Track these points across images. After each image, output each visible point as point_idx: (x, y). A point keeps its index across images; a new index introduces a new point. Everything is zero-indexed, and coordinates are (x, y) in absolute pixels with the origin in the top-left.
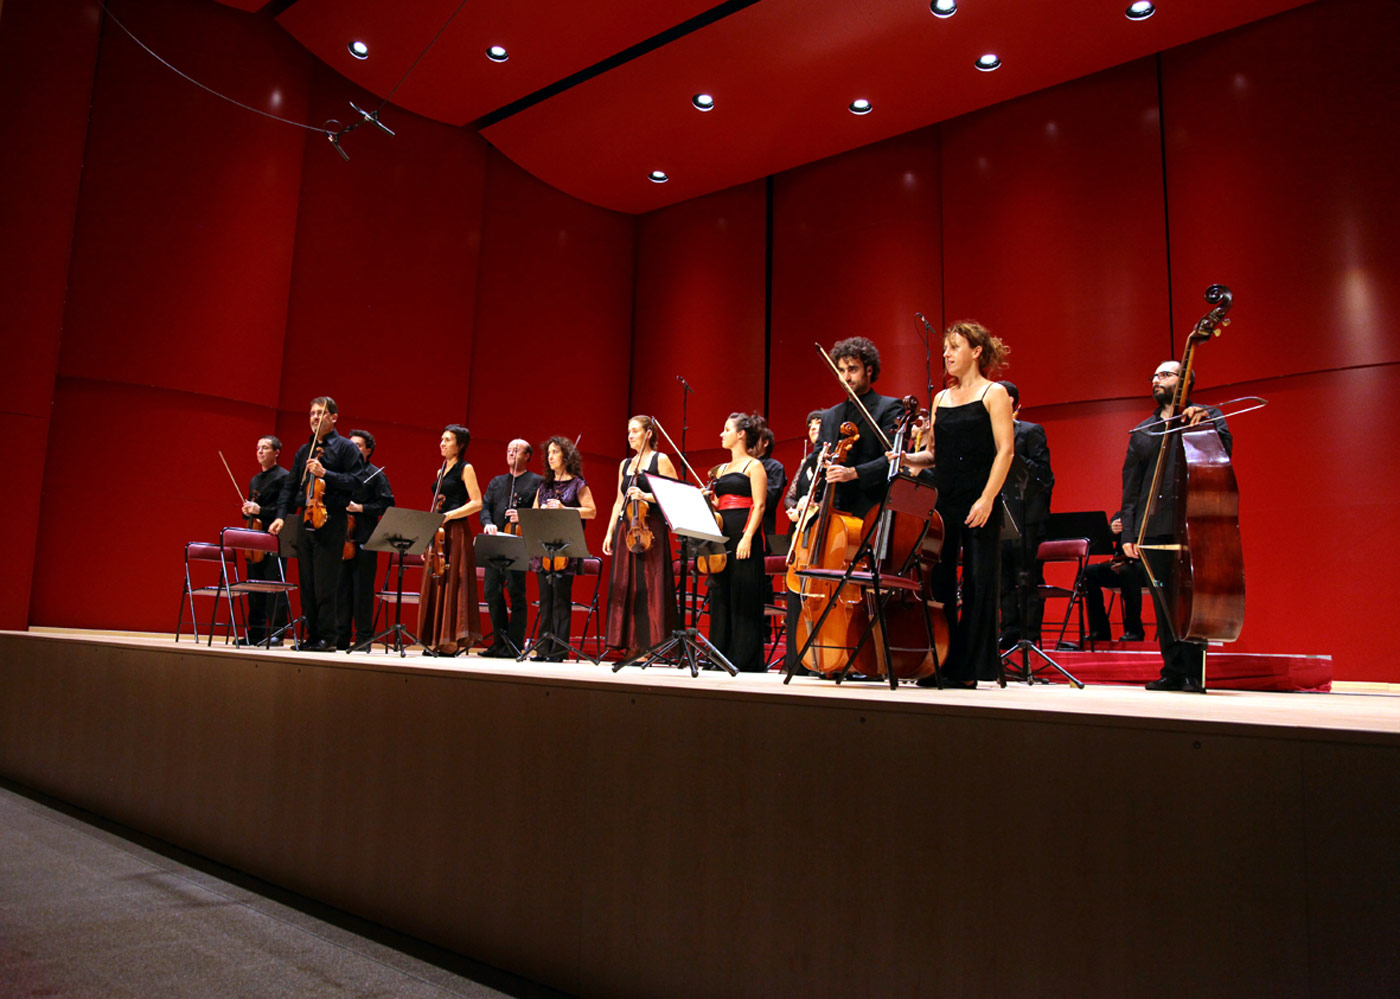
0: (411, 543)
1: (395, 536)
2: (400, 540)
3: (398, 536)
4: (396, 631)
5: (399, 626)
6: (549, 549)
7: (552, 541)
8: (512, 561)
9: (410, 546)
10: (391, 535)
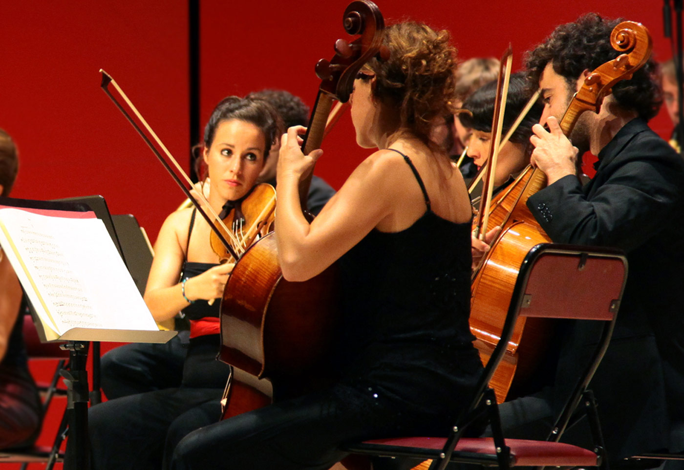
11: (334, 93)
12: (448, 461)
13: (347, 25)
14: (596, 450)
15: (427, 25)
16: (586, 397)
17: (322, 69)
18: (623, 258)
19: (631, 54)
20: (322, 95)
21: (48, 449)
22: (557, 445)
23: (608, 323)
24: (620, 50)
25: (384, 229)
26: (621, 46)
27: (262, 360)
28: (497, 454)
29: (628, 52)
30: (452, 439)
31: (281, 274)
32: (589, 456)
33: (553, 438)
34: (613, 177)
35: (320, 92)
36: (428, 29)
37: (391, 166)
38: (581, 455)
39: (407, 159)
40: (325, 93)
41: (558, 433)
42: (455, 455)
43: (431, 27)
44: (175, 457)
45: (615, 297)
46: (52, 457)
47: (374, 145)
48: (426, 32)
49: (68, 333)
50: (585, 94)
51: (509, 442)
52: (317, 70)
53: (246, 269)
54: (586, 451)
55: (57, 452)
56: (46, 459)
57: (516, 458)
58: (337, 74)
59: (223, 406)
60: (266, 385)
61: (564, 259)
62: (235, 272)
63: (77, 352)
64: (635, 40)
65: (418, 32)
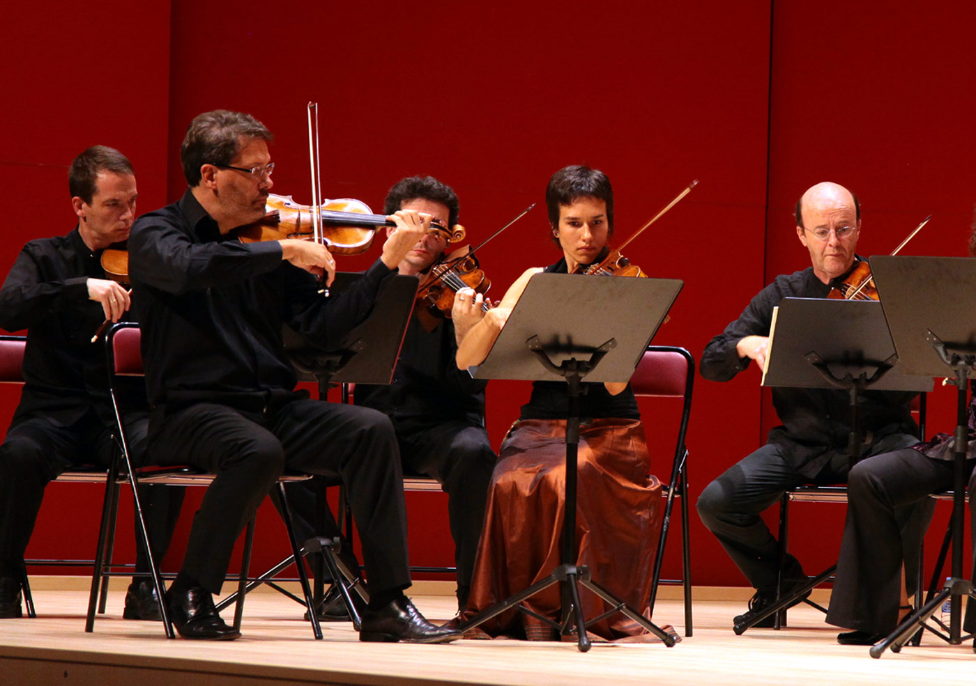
0: (598, 354)
1: (556, 338)
2: (570, 347)
3: (563, 340)
4: (565, 586)
5: (573, 570)
6: (956, 360)
7: (962, 338)
8: (883, 367)
9: (593, 362)
10: (545, 337)
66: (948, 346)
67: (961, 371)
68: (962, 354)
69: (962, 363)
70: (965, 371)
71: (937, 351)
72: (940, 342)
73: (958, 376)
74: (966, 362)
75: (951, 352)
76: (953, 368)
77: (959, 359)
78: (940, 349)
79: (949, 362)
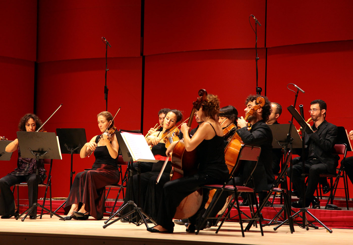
7: (37, 150)
11: (196, 109)
12: (223, 190)
13: (199, 94)
14: (253, 189)
15: (213, 94)
16: (251, 177)
17: (194, 104)
18: (260, 148)
19: (261, 104)
20: (193, 109)
21: (121, 185)
22: (245, 187)
23: (256, 162)
24: (259, 103)
25: (206, 139)
26: (259, 102)
27: (181, 166)
28: (234, 189)
29: (260, 103)
30: (224, 185)
31: (185, 148)
32: (252, 190)
33: (244, 186)
34: (257, 130)
35: (193, 108)
36: (213, 95)
37: (207, 125)
38: (250, 190)
39: (211, 124)
40: (194, 109)
41: (245, 185)
42: (225, 189)
43: (214, 95)
44: (164, 187)
45: (258, 156)
46: (121, 186)
47: (203, 120)
48: (213, 96)
49: (138, 160)
50: (251, 112)
51: (237, 187)
52: (193, 104)
53: (177, 147)
54: (251, 189)
55: (122, 185)
56: (120, 187)
57: (238, 190)
58: (197, 105)
59: (171, 177)
60: (182, 171)
61: (248, 147)
62: (175, 147)
63: (138, 164)
64: (262, 101)
65: (211, 96)
66: (34, 151)
67: (38, 157)
68: (38, 154)
69: (38, 155)
70: (39, 157)
71: (31, 153)
72: (32, 151)
73: (37, 158)
74: (39, 155)
75: (35, 153)
76: (36, 156)
77: (37, 154)
78: (32, 152)
79: (35, 155)
